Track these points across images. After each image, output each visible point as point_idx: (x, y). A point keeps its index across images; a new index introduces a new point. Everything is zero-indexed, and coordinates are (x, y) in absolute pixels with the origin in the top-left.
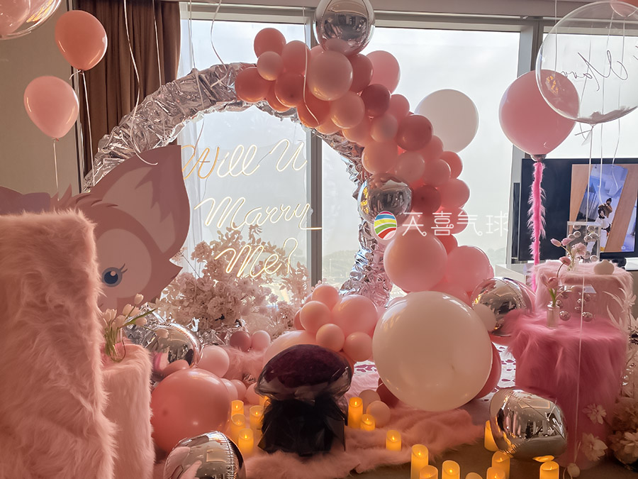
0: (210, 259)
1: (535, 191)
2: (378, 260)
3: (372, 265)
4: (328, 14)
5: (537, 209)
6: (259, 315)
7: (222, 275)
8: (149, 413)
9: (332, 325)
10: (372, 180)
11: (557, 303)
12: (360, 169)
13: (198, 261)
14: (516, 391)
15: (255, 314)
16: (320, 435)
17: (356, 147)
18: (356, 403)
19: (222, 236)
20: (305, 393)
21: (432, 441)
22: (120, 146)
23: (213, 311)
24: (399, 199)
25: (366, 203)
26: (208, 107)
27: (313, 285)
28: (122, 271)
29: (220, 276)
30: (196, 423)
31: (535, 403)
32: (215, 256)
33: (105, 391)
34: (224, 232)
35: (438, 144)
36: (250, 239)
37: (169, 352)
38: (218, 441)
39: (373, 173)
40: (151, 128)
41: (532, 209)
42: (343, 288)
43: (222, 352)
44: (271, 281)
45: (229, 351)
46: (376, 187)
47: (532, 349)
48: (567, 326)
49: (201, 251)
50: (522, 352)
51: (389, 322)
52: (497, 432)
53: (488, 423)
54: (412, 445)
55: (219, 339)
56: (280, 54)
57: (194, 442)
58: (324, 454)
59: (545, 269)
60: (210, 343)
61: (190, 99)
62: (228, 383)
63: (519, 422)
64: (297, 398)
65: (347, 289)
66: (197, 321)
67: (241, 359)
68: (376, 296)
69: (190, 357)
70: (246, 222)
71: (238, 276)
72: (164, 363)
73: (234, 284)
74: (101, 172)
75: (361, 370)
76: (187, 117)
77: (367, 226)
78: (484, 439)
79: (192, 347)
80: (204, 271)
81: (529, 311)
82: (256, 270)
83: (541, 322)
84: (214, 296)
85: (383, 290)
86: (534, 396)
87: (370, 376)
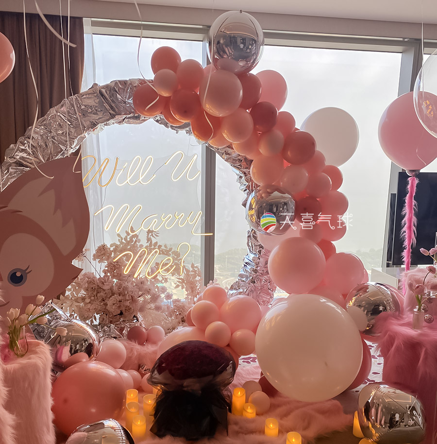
0: (110, 260)
1: (409, 203)
2: (264, 263)
3: (259, 268)
4: (220, 35)
5: (410, 220)
6: (154, 311)
7: (121, 275)
8: (50, 402)
9: (220, 323)
10: (259, 190)
11: (422, 307)
12: (249, 180)
13: (99, 262)
14: (382, 386)
15: (151, 311)
16: (206, 422)
17: (246, 159)
18: (239, 393)
19: (122, 238)
20: (192, 384)
21: (305, 429)
22: (25, 155)
23: (112, 308)
24: (283, 209)
25: (253, 212)
26: (108, 120)
27: (206, 285)
28: (27, 271)
29: (119, 276)
30: (93, 410)
31: (398, 397)
32: (114, 258)
33: (4, 386)
34: (124, 235)
35: (321, 159)
36: (148, 242)
37: (71, 345)
38: (112, 428)
39: (261, 184)
40: (54, 139)
41: (406, 219)
42: (232, 288)
43: (120, 345)
44: (166, 280)
45: (126, 344)
46: (262, 197)
47: (398, 349)
48: (430, 328)
49: (102, 252)
50: (389, 350)
51: (271, 321)
52: (364, 421)
53: (356, 413)
54: (288, 432)
55: (117, 333)
56: (175, 72)
57: (92, 427)
58: (209, 439)
59: (414, 275)
60: (110, 337)
61: (91, 113)
62: (125, 374)
63: (383, 414)
64: (185, 389)
65: (235, 289)
66: (98, 316)
67: (137, 351)
68: (261, 296)
69: (90, 350)
70: (142, 227)
71: (135, 276)
72: (65, 355)
73: (132, 284)
74: (8, 180)
75: (246, 362)
76: (88, 129)
77: (255, 233)
78: (353, 427)
79: (91, 341)
80: (104, 271)
81: (397, 313)
82: (153, 272)
83: (408, 325)
84: (113, 294)
85: (268, 291)
86: (398, 391)
87: (254, 367)
